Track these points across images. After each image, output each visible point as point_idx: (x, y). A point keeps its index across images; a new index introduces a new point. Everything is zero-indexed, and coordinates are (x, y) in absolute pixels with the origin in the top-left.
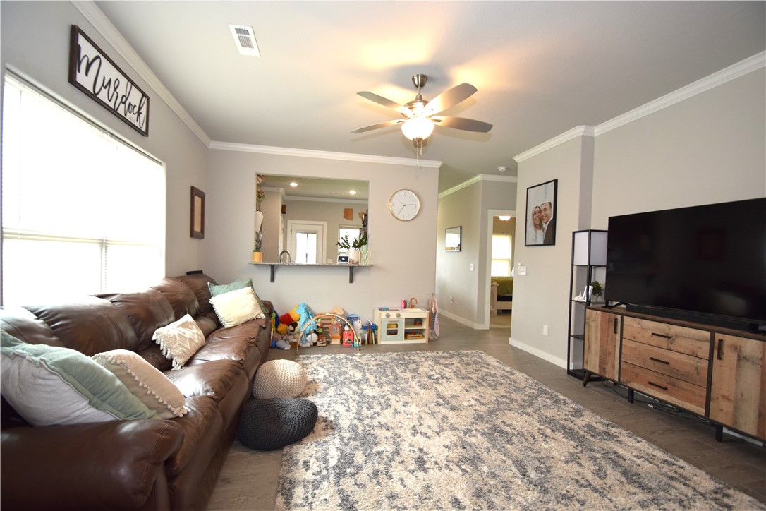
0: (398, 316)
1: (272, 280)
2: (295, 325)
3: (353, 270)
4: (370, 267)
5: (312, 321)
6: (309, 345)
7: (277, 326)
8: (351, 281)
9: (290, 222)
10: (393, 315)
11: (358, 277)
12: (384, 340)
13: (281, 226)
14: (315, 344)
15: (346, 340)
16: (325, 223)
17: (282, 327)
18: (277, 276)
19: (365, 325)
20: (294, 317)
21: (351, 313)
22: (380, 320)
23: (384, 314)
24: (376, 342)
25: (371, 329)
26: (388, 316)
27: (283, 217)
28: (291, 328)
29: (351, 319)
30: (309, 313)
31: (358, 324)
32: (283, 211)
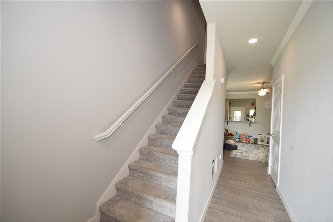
0: (265, 136)
1: (227, 125)
2: (233, 136)
3: (250, 123)
4: (256, 122)
5: (237, 135)
6: (237, 141)
7: (228, 136)
8: (250, 126)
9: (231, 108)
10: (263, 136)
11: (252, 125)
12: (259, 142)
13: (229, 109)
14: (238, 141)
15: (247, 141)
16: (244, 108)
17: (230, 136)
18: (228, 124)
19: (254, 138)
20: (233, 134)
21: (249, 135)
22: (259, 137)
23: (260, 136)
24: (257, 143)
25: (256, 139)
26: (261, 136)
27: (230, 106)
28: (232, 136)
29: (249, 137)
30: (237, 133)
31: (251, 138)
32: (230, 104)
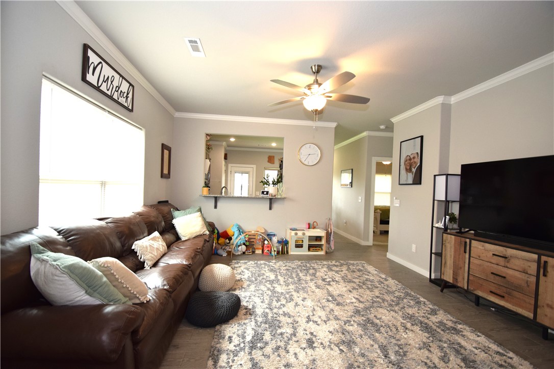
0: (304, 234)
1: (216, 207)
2: (230, 239)
3: (272, 201)
4: (284, 198)
5: (242, 236)
6: (240, 253)
7: (218, 239)
8: (270, 209)
9: (230, 165)
10: (300, 233)
11: (275, 206)
12: (293, 251)
13: (224, 168)
14: (244, 253)
15: (266, 251)
16: (254, 166)
17: (222, 240)
18: (219, 204)
19: (280, 240)
20: (230, 233)
21: (270, 231)
22: (291, 237)
23: (293, 233)
24: (287, 253)
25: (284, 243)
26: (296, 234)
27: (226, 162)
28: (227, 241)
29: (270, 236)
30: (241, 231)
31: (275, 239)
32: (226, 158)
